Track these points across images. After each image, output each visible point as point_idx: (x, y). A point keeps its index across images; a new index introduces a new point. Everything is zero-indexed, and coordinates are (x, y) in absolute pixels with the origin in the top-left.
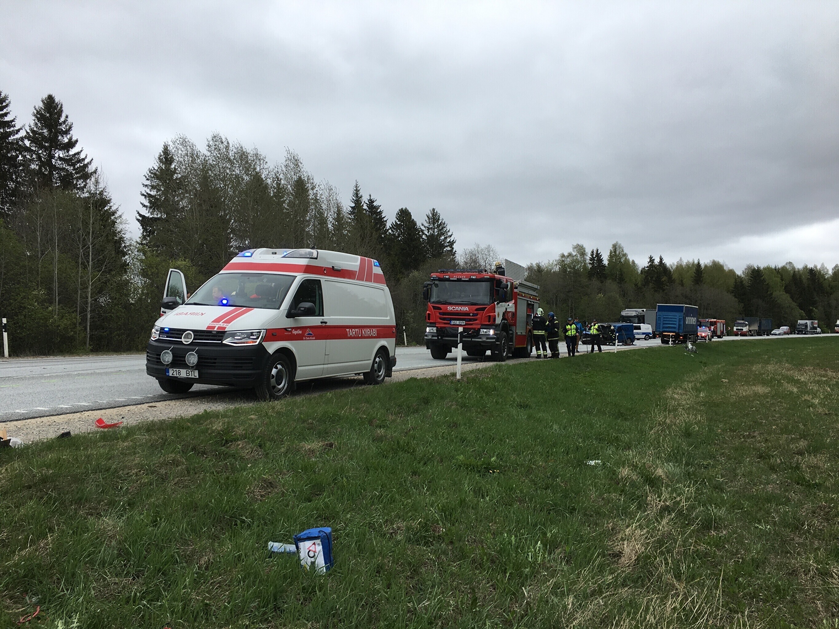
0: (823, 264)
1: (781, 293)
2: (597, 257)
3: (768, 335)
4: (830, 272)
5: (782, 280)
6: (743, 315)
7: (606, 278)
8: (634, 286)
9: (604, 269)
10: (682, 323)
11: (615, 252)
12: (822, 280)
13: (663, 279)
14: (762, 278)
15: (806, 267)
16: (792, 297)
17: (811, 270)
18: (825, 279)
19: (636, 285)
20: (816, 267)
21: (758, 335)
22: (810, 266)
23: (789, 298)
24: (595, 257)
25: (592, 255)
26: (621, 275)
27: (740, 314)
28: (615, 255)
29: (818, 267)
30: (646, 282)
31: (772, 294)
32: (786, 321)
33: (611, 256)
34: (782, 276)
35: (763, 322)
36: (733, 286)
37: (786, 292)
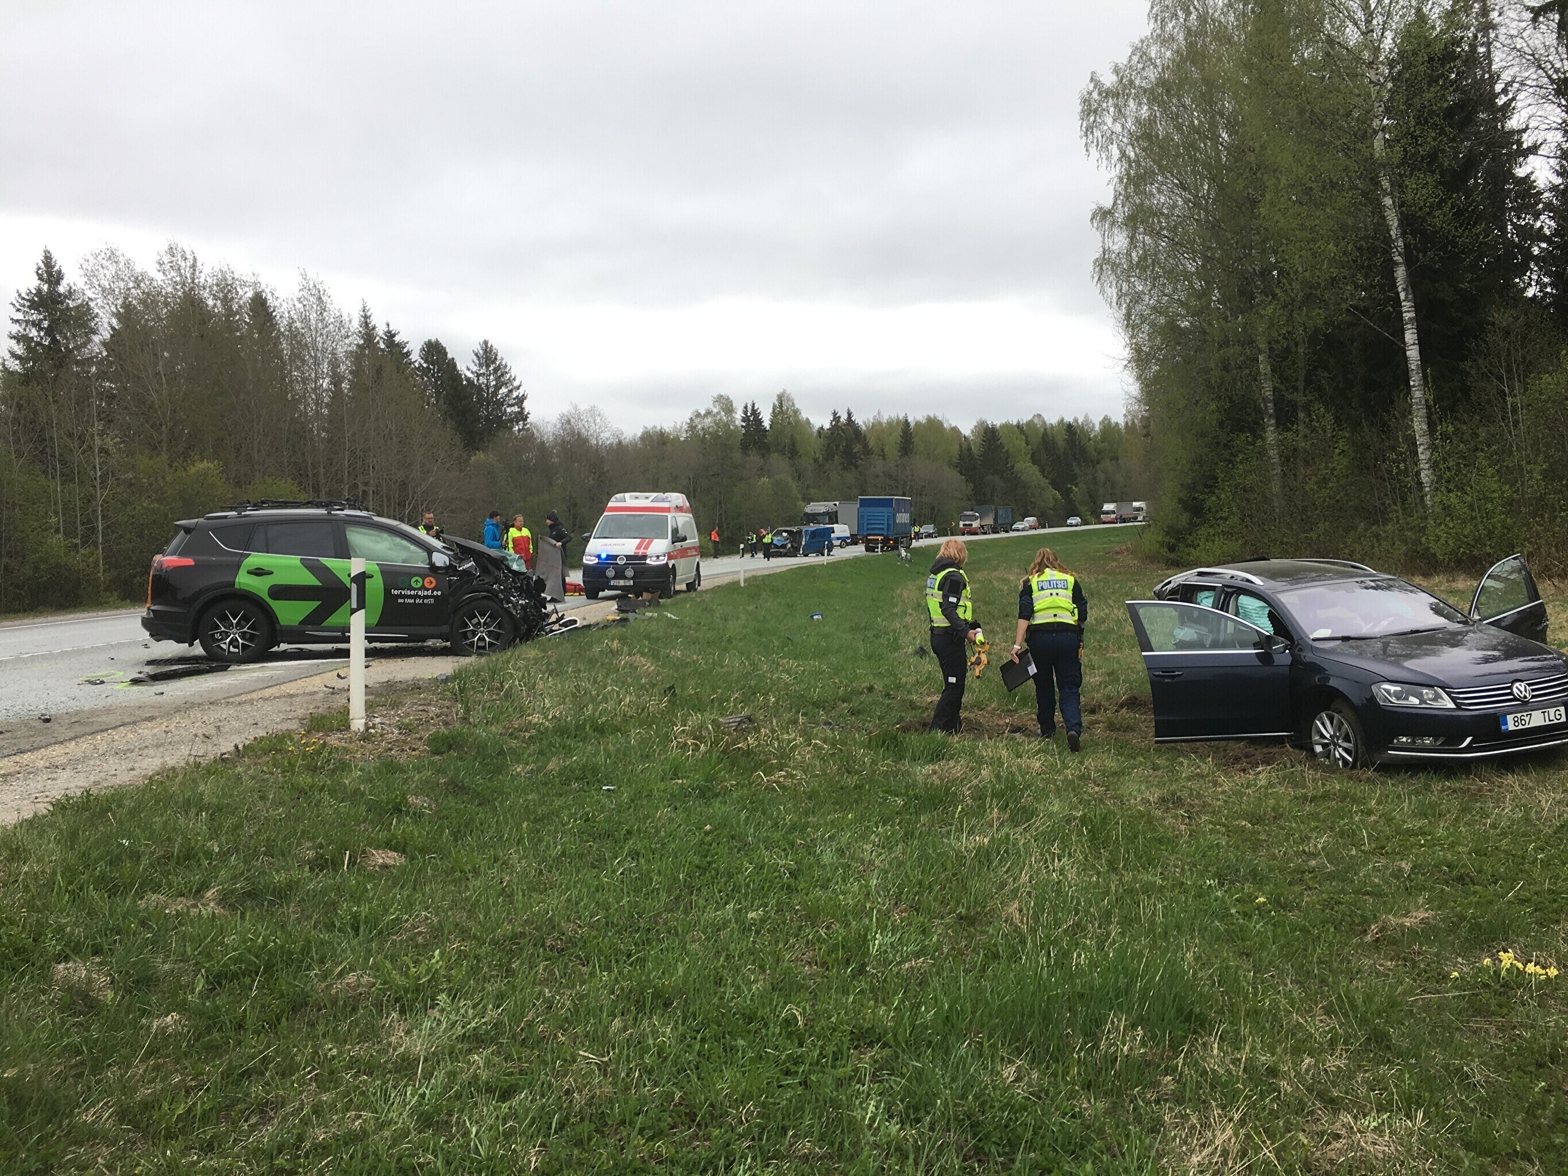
0: (1086, 416)
1: (1027, 464)
2: (753, 418)
3: (1007, 532)
4: (1097, 428)
5: (1027, 444)
6: (974, 502)
7: (768, 450)
8: (812, 461)
9: (766, 436)
10: (891, 522)
11: (781, 407)
12: (1084, 441)
13: (855, 450)
14: (998, 443)
15: (1062, 420)
16: (1042, 471)
17: (1070, 426)
18: (1090, 439)
19: (816, 460)
20: (1076, 420)
21: (994, 533)
22: (1069, 419)
23: (1037, 473)
24: (751, 416)
25: (745, 413)
26: (793, 444)
27: (969, 500)
28: (782, 412)
29: (1080, 421)
30: (829, 455)
31: (1013, 467)
32: (1034, 508)
33: (774, 414)
34: (1027, 437)
35: (1001, 512)
36: (958, 456)
37: (1034, 462)
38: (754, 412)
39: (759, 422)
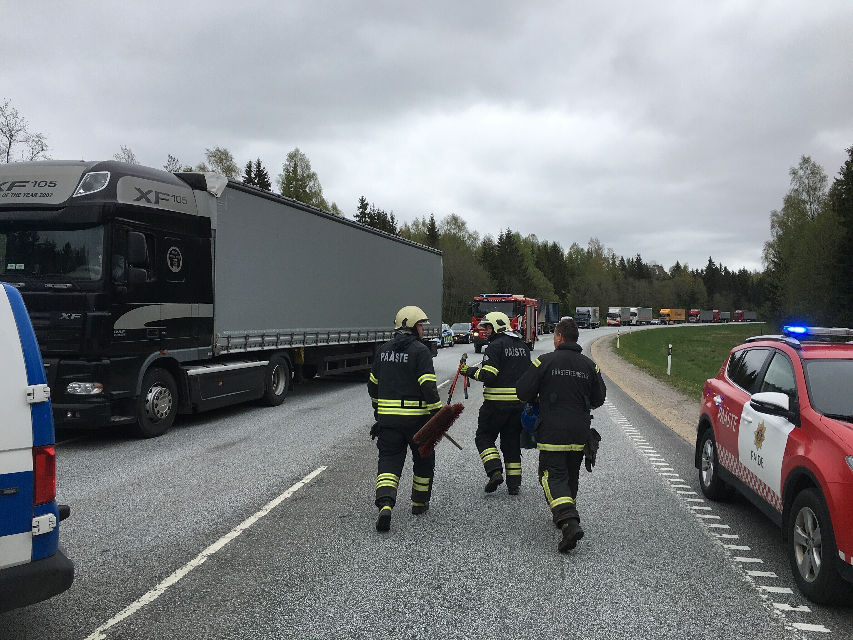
2: (258, 178)
11: (295, 172)
38: (260, 172)
39: (264, 185)
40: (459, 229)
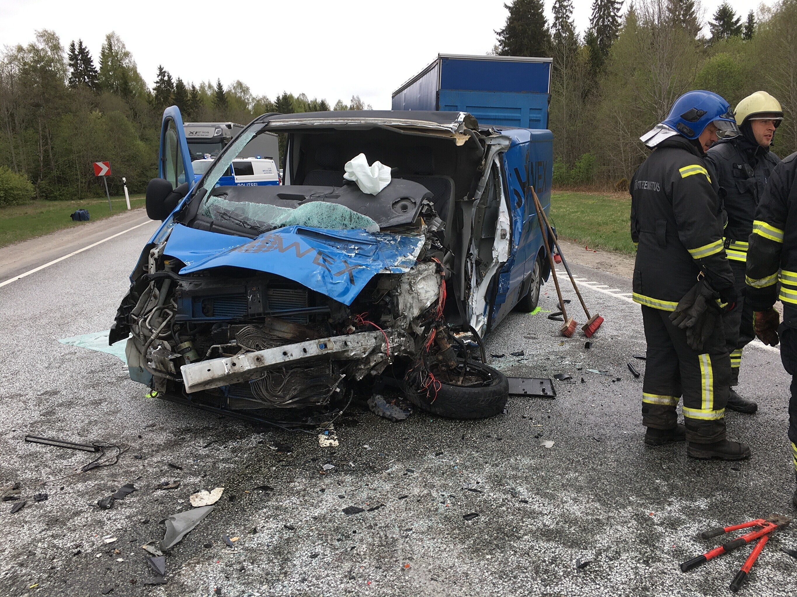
9: (96, 76)
11: (110, 49)
24: (79, 55)
25: (73, 50)
28: (111, 54)
33: (104, 56)
38: (82, 51)
39: (87, 61)
40: (244, 94)
